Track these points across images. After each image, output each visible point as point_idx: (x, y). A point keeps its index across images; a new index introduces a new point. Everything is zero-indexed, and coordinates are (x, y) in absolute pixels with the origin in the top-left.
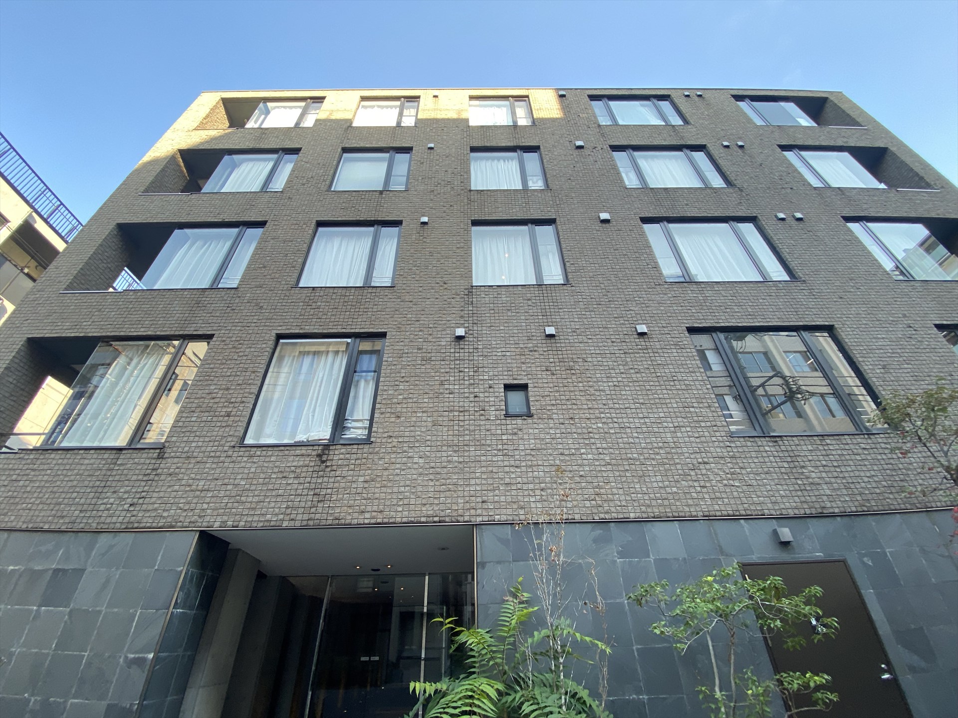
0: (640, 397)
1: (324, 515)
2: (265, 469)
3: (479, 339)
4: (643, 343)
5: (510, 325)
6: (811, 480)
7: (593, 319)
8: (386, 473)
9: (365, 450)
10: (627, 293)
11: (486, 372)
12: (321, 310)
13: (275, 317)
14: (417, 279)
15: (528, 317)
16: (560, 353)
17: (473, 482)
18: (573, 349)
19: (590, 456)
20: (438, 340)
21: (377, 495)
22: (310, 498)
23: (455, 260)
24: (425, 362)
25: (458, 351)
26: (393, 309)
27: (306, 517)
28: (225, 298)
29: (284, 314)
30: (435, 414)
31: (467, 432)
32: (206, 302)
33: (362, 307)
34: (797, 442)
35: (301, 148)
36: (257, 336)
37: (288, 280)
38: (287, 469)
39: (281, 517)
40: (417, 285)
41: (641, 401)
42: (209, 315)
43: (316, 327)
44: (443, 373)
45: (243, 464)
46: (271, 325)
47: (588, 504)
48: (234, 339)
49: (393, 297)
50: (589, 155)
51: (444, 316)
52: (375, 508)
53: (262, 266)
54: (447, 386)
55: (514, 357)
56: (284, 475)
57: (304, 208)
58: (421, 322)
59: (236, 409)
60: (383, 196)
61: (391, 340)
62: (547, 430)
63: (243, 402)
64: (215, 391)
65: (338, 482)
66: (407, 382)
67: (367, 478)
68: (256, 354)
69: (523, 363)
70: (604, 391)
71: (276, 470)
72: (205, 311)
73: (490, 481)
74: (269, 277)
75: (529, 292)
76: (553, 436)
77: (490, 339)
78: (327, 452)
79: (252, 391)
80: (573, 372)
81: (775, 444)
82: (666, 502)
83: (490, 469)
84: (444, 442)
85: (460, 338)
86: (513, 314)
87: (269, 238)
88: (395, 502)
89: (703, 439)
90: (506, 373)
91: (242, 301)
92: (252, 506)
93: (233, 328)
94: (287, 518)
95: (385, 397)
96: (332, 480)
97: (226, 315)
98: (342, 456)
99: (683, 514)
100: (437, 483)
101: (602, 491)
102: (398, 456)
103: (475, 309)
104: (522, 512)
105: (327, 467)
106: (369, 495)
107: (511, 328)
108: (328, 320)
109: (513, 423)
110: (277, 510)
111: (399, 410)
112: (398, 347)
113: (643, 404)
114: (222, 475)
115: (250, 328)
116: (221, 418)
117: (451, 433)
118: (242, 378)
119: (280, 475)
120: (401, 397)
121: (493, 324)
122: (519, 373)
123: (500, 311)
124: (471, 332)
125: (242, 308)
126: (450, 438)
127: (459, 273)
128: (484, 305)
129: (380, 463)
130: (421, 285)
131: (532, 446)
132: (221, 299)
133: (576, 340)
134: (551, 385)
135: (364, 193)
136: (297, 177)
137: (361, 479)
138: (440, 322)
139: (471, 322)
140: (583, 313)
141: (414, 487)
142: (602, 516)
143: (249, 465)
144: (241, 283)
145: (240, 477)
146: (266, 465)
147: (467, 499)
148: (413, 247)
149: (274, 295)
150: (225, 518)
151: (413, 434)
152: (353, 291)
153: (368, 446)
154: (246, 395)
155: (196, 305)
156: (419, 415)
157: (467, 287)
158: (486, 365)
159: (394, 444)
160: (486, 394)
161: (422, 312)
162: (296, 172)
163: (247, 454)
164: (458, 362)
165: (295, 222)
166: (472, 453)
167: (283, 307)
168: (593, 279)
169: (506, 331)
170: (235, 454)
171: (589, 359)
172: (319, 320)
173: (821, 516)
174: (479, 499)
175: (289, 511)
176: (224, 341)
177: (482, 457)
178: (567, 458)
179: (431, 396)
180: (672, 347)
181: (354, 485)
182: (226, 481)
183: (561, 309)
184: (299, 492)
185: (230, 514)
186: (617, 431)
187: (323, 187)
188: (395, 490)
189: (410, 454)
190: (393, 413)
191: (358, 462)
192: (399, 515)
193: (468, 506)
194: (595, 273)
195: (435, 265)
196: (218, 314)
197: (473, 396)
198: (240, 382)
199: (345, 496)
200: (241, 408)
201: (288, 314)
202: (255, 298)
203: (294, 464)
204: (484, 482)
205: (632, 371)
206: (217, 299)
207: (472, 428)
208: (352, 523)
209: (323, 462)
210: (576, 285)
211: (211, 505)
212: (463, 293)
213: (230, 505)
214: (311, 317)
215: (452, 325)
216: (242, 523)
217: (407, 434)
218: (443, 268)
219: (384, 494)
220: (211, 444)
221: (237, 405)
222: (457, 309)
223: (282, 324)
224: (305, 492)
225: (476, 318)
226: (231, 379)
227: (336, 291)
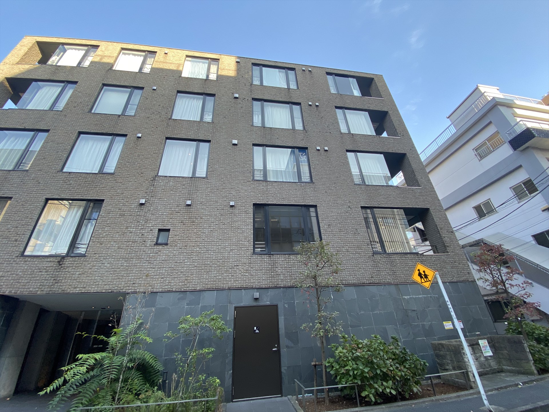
0: (220, 236)
1: (57, 289)
2: (31, 268)
3: (152, 205)
4: (231, 210)
5: (170, 198)
6: (277, 273)
7: (212, 197)
8: (90, 270)
9: (82, 260)
10: (232, 185)
11: (151, 223)
12: (72, 186)
13: (46, 189)
14: (127, 170)
15: (180, 195)
16: (191, 214)
17: (131, 275)
18: (198, 212)
19: (188, 263)
20: (131, 205)
21: (84, 281)
22: (52, 281)
23: (151, 160)
24: (121, 216)
25: (139, 211)
26: (110, 187)
27: (49, 289)
28: (21, 176)
29: (51, 187)
30: (120, 243)
31: (133, 252)
32: (10, 178)
33: (94, 185)
34: (278, 257)
35: (78, 82)
36: (36, 199)
37: (57, 167)
38: (42, 268)
39: (37, 289)
40: (127, 174)
41: (220, 238)
42: (11, 186)
43: (67, 195)
44: (129, 222)
45: (21, 265)
46: (43, 193)
47: (180, 284)
48: (23, 200)
49: (112, 180)
50: (240, 103)
51: (137, 192)
52: (82, 286)
53: (43, 158)
54: (129, 229)
55: (167, 215)
56: (41, 270)
57: (72, 123)
58: (124, 195)
59: (20, 238)
60: (120, 118)
61: (106, 204)
62: (173, 252)
63: (24, 234)
64: (11, 228)
65: (66, 274)
66: (109, 226)
67: (81, 272)
68: (33, 209)
69: (171, 219)
70: (205, 233)
71: (37, 268)
72: (9, 184)
73: (139, 274)
74: (46, 165)
75: (185, 181)
76: (175, 254)
77: (158, 205)
78: (63, 260)
79: (29, 229)
80: (194, 223)
81: (269, 258)
82: (215, 283)
83: (140, 269)
84: (121, 257)
85: (142, 204)
86: (173, 192)
87: (50, 141)
88: (92, 283)
89: (241, 255)
90: (161, 223)
91: (29, 179)
92: (24, 284)
93: (23, 194)
94: (40, 290)
95: (97, 234)
96: (63, 273)
97: (20, 186)
98: (70, 262)
99: (220, 287)
100: (114, 275)
101: (189, 278)
102: (97, 263)
103: (154, 188)
104: (150, 288)
105: (62, 267)
106: (80, 281)
107: (170, 200)
108: (74, 192)
109: (158, 248)
110: (35, 287)
111: (102, 240)
112: (108, 208)
113: (220, 239)
114: (11, 270)
115: (32, 194)
116: (12, 242)
117: (126, 252)
118: (24, 222)
119: (39, 271)
120: (105, 234)
121: (161, 198)
122: (168, 223)
123: (167, 191)
124: (149, 201)
125: (29, 182)
126: (125, 255)
127: (151, 168)
128: (159, 187)
129: (89, 266)
130: (129, 174)
131: (163, 259)
132: (18, 177)
133: (201, 208)
134: (181, 230)
135: (109, 116)
136: (72, 102)
137: (78, 273)
138: (134, 195)
139: (150, 196)
140: (208, 194)
141: (102, 277)
142: (185, 289)
143: (24, 265)
144: (30, 168)
145: (19, 271)
146: (32, 265)
147: (126, 282)
148: (129, 151)
149: (47, 176)
150: (11, 289)
151: (107, 252)
152: (91, 175)
153: (83, 258)
154: (26, 230)
155: (5, 180)
156: (112, 243)
157: (153, 176)
158: (151, 219)
159: (97, 257)
160: (148, 234)
161: (126, 189)
162: (72, 98)
163: (24, 260)
164: (138, 217)
165: (66, 131)
166: (134, 262)
167: (51, 183)
168: (219, 176)
169: (167, 201)
170: (18, 260)
171: (204, 218)
172: (70, 191)
173: (276, 288)
174: (132, 283)
175: (41, 287)
176: (17, 201)
177: (138, 264)
178: (178, 264)
179: (120, 234)
180: (243, 213)
181: (74, 276)
182: (13, 273)
183: (198, 191)
184: (47, 278)
185: (13, 288)
186: (204, 252)
187: (87, 109)
188: (93, 278)
189: (103, 262)
190: (99, 242)
191: (77, 265)
192: (93, 289)
193: (126, 285)
194: (221, 173)
195: (139, 163)
196: (15, 186)
197: (141, 234)
198: (23, 224)
199: (69, 280)
200: (23, 237)
201: (54, 187)
202: (37, 177)
203: (46, 265)
204: (136, 275)
205: (221, 224)
206: (16, 177)
207: (137, 250)
208: (70, 292)
209: (60, 265)
210: (210, 179)
211: (5, 283)
212: (150, 179)
213: (14, 284)
214: (66, 189)
215: (140, 197)
216: (19, 292)
217: (104, 252)
218: (143, 164)
219: (87, 280)
220: (7, 255)
221: (21, 236)
222: (144, 188)
223: (49, 193)
224: (50, 279)
225: (153, 194)
226: (19, 222)
227: (81, 175)
